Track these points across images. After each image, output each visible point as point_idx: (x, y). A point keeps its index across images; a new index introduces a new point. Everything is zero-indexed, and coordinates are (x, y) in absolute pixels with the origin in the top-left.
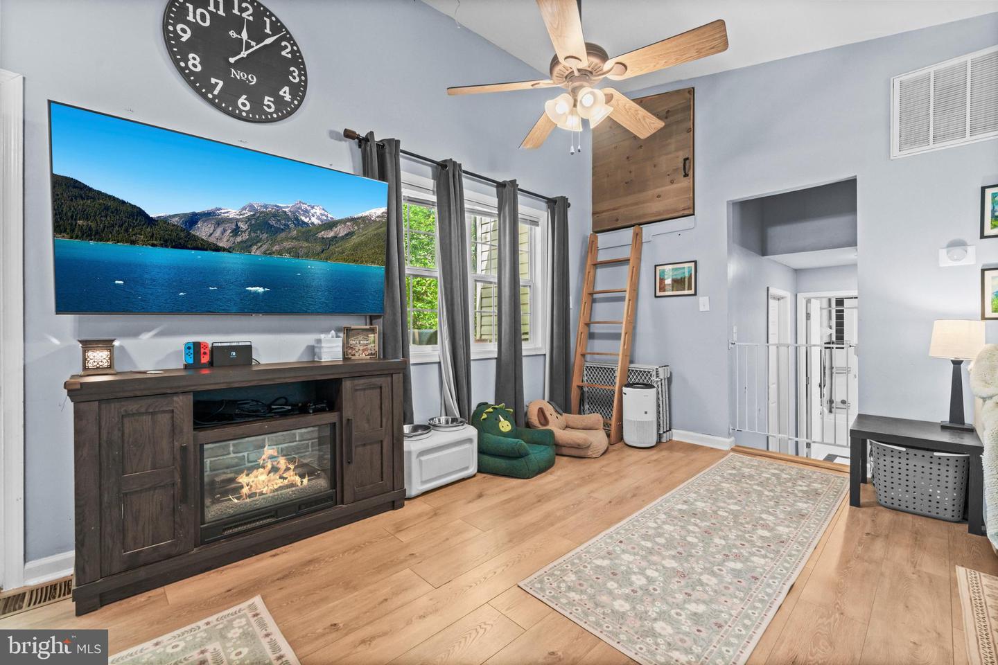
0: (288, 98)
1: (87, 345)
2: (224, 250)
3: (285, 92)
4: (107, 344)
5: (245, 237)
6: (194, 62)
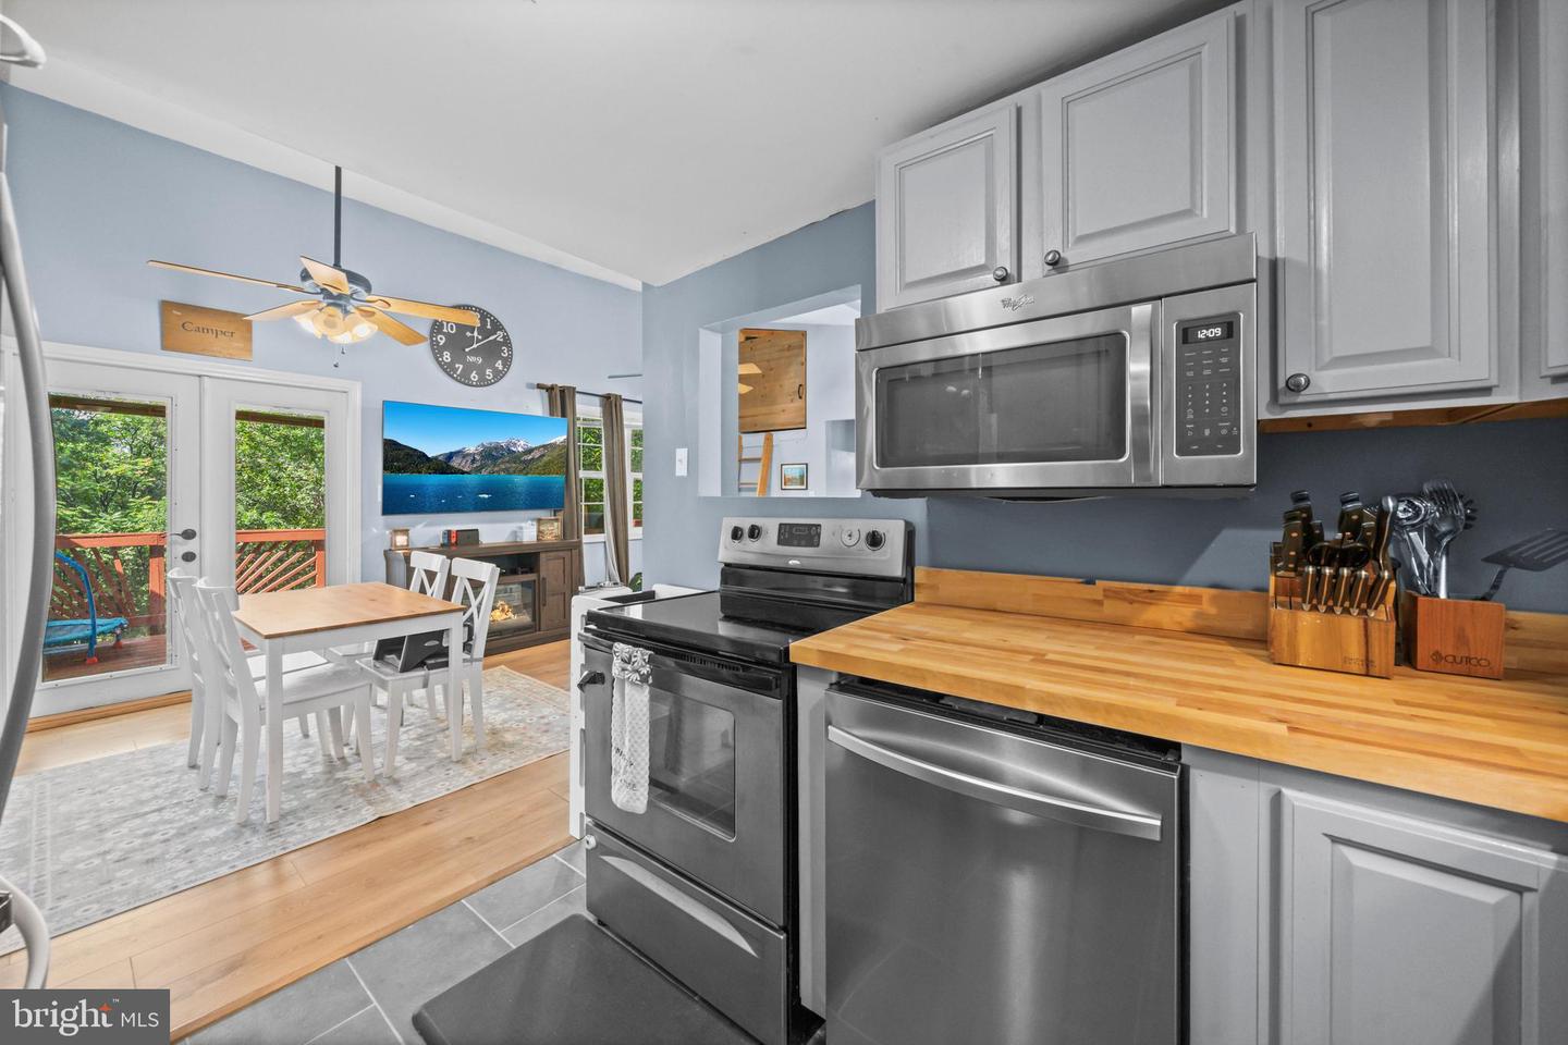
0: (501, 368)
1: (396, 532)
2: (467, 473)
3: (499, 364)
4: (405, 532)
5: (478, 464)
6: (447, 356)
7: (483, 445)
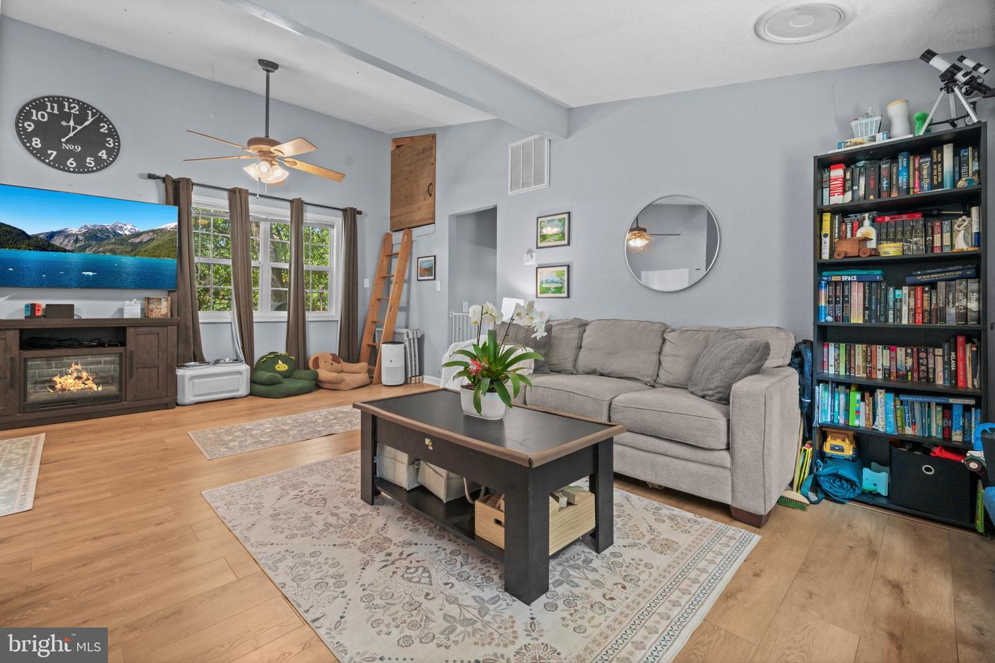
0: (105, 157)
2: (69, 251)
3: (103, 154)
5: (82, 243)
6: (36, 142)
7: (86, 227)
